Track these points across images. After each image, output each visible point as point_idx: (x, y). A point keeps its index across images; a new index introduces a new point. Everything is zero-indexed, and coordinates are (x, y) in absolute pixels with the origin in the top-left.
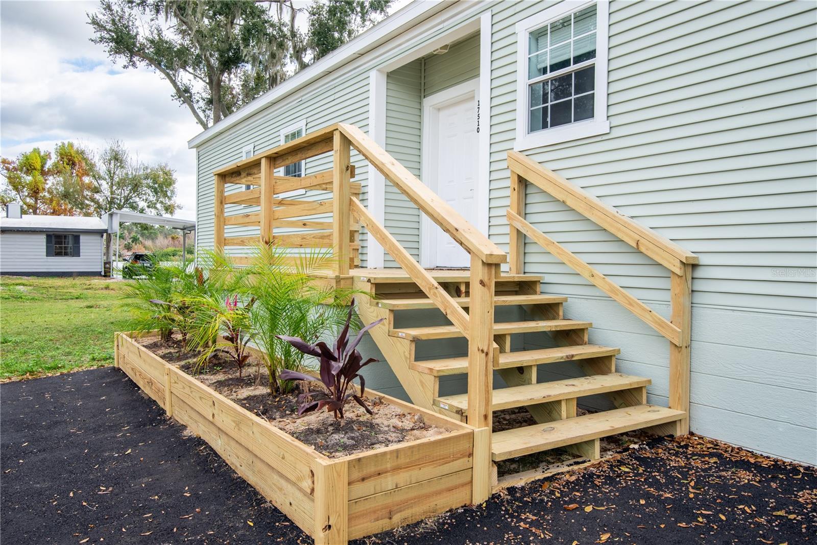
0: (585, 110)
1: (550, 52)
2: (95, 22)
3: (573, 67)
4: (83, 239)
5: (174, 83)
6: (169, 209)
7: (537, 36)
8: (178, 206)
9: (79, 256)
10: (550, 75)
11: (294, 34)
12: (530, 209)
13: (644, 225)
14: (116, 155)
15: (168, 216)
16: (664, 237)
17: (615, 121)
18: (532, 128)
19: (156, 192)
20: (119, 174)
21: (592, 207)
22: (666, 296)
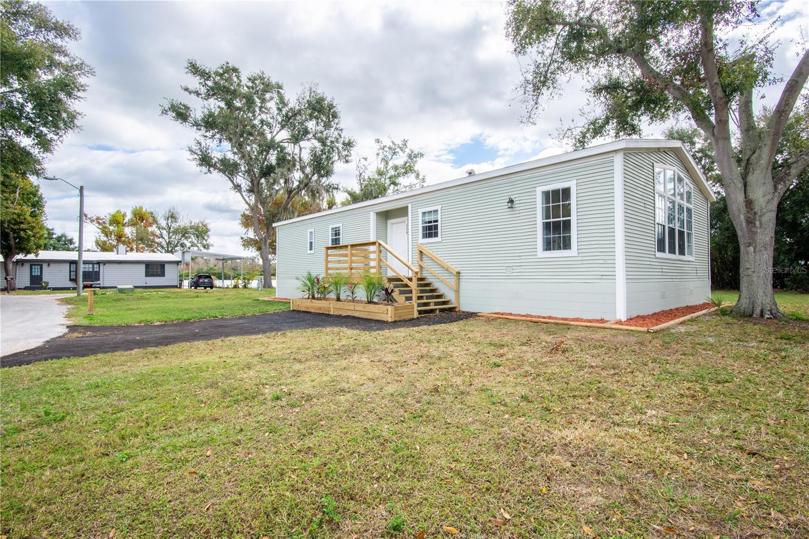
0: (436, 235)
1: (427, 218)
2: (191, 150)
3: (433, 224)
4: (167, 266)
5: (232, 182)
6: (206, 247)
7: (424, 213)
8: (211, 245)
9: (164, 276)
10: (427, 225)
11: (300, 160)
12: (423, 259)
13: (449, 264)
14: (173, 214)
15: (205, 251)
16: (453, 267)
17: (443, 239)
18: (423, 238)
19: (198, 237)
20: (175, 225)
21: (438, 260)
22: (453, 280)
